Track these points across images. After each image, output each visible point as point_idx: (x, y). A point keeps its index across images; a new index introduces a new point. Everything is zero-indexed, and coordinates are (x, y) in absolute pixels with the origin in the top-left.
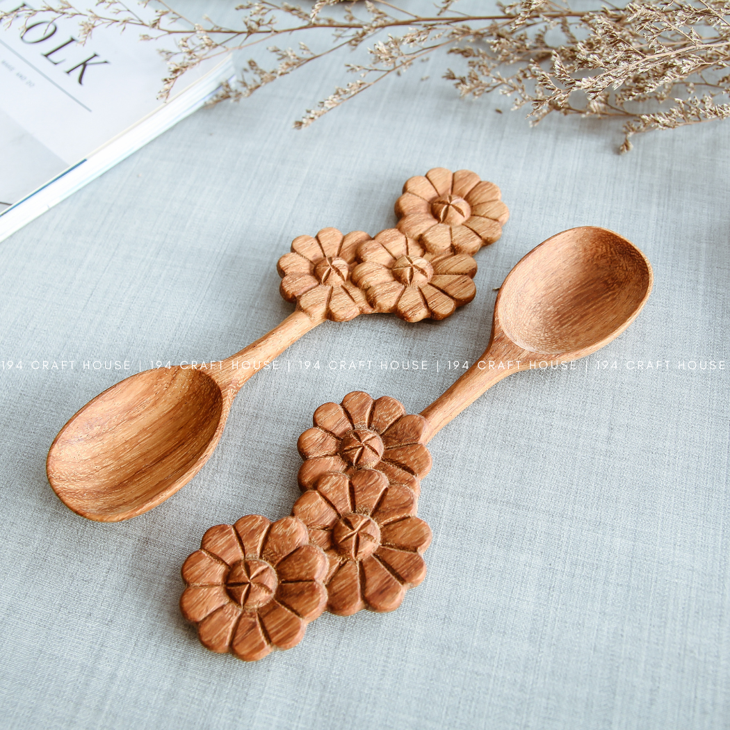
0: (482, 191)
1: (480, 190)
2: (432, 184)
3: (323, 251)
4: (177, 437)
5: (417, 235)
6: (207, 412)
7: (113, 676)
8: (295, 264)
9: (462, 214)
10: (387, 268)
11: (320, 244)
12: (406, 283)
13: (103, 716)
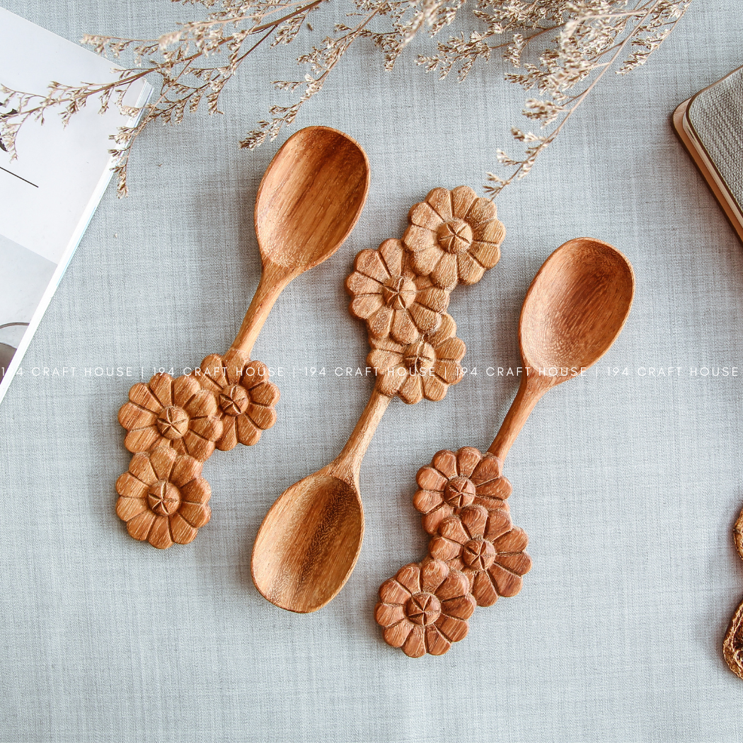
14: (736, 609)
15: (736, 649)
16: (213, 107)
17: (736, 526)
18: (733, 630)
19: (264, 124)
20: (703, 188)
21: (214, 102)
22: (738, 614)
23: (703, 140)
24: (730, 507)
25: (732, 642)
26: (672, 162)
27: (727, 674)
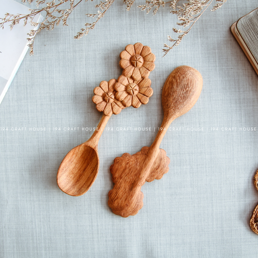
0: (145, 51)
1: (144, 51)
2: (128, 53)
3: (104, 91)
4: (86, 162)
5: (130, 76)
6: (92, 154)
7: (98, 225)
8: (98, 100)
9: (141, 63)
10: (125, 91)
11: (102, 89)
12: (132, 95)
13: (100, 234)
14: (255, 208)
15: (255, 223)
16: (65, 23)
17: (255, 177)
18: (254, 216)
19: (83, 30)
20: (242, 54)
21: (65, 22)
22: (256, 210)
23: (242, 35)
24: (253, 170)
25: (253, 220)
26: (230, 44)
27: (251, 232)
